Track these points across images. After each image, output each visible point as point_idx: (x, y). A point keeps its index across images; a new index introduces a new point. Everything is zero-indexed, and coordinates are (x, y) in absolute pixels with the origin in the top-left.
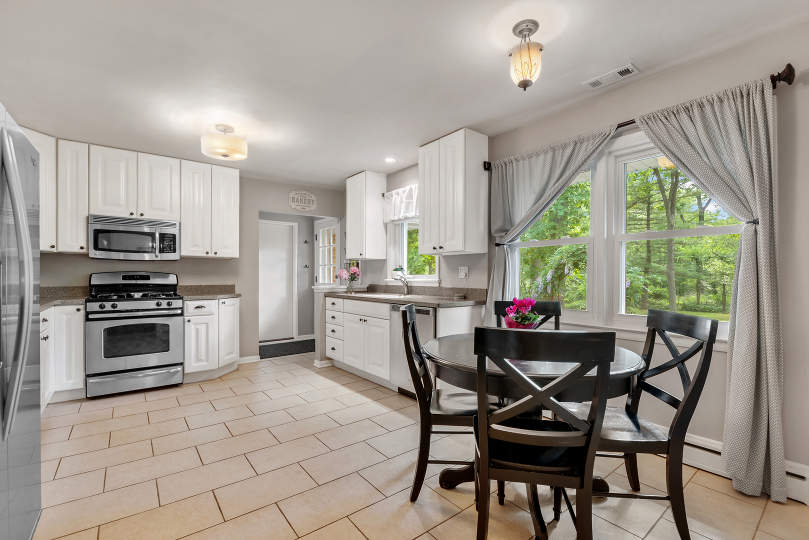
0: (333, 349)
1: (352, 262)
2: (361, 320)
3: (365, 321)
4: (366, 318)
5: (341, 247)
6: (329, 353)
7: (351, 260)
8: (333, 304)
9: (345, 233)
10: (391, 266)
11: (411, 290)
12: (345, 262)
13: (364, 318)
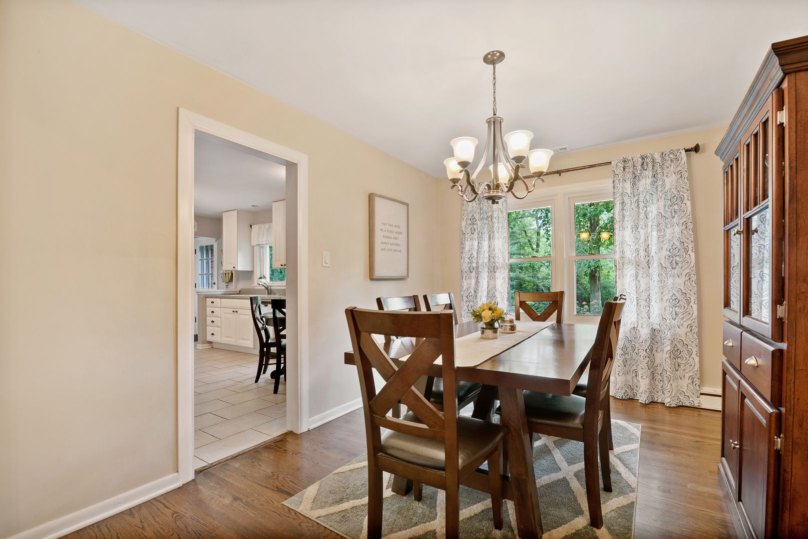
0: (213, 334)
1: (227, 272)
2: (233, 312)
3: (236, 312)
4: (237, 310)
5: (218, 260)
6: (209, 338)
7: (226, 271)
8: (212, 302)
9: (222, 250)
10: (257, 275)
11: (271, 292)
12: (221, 272)
13: (235, 310)
